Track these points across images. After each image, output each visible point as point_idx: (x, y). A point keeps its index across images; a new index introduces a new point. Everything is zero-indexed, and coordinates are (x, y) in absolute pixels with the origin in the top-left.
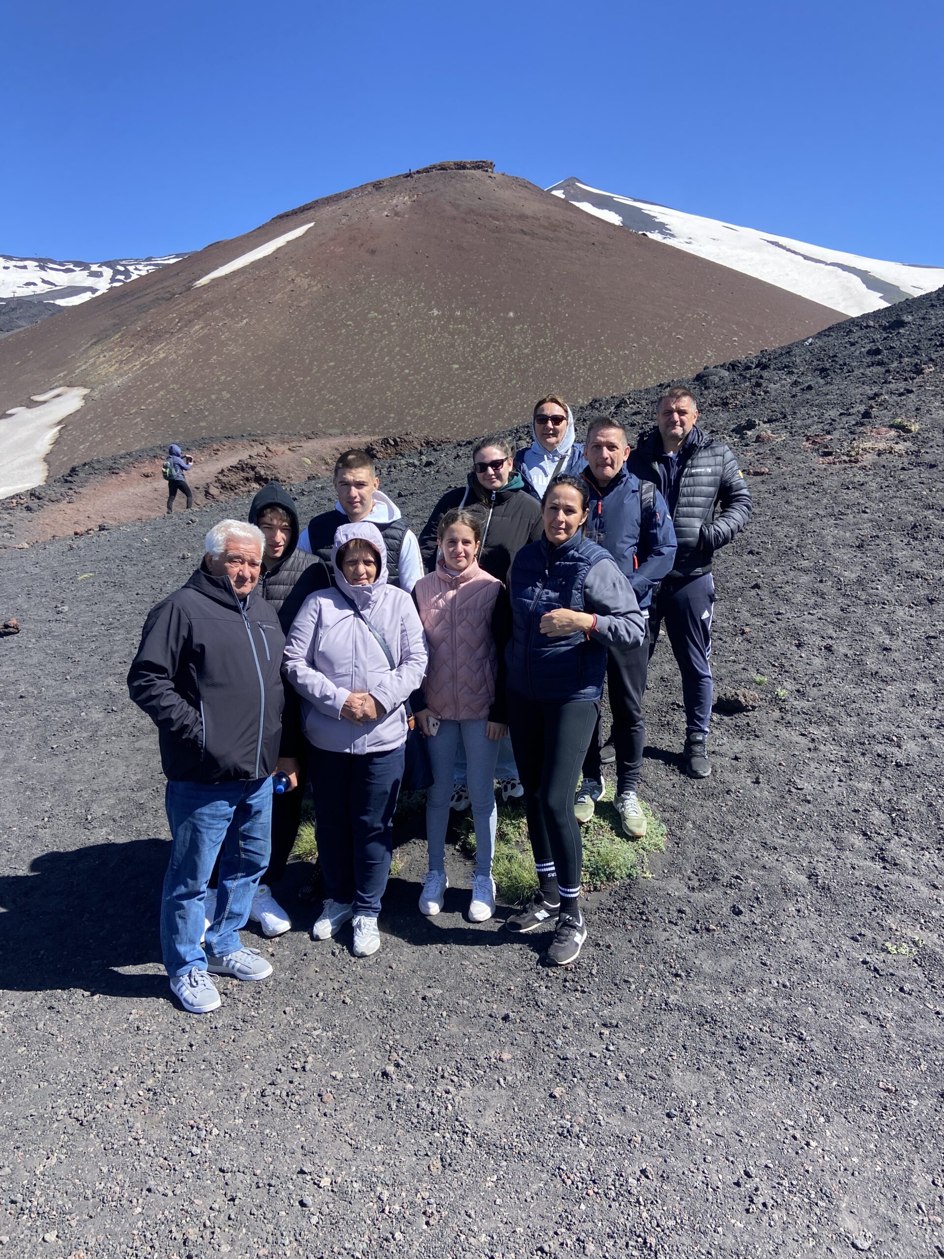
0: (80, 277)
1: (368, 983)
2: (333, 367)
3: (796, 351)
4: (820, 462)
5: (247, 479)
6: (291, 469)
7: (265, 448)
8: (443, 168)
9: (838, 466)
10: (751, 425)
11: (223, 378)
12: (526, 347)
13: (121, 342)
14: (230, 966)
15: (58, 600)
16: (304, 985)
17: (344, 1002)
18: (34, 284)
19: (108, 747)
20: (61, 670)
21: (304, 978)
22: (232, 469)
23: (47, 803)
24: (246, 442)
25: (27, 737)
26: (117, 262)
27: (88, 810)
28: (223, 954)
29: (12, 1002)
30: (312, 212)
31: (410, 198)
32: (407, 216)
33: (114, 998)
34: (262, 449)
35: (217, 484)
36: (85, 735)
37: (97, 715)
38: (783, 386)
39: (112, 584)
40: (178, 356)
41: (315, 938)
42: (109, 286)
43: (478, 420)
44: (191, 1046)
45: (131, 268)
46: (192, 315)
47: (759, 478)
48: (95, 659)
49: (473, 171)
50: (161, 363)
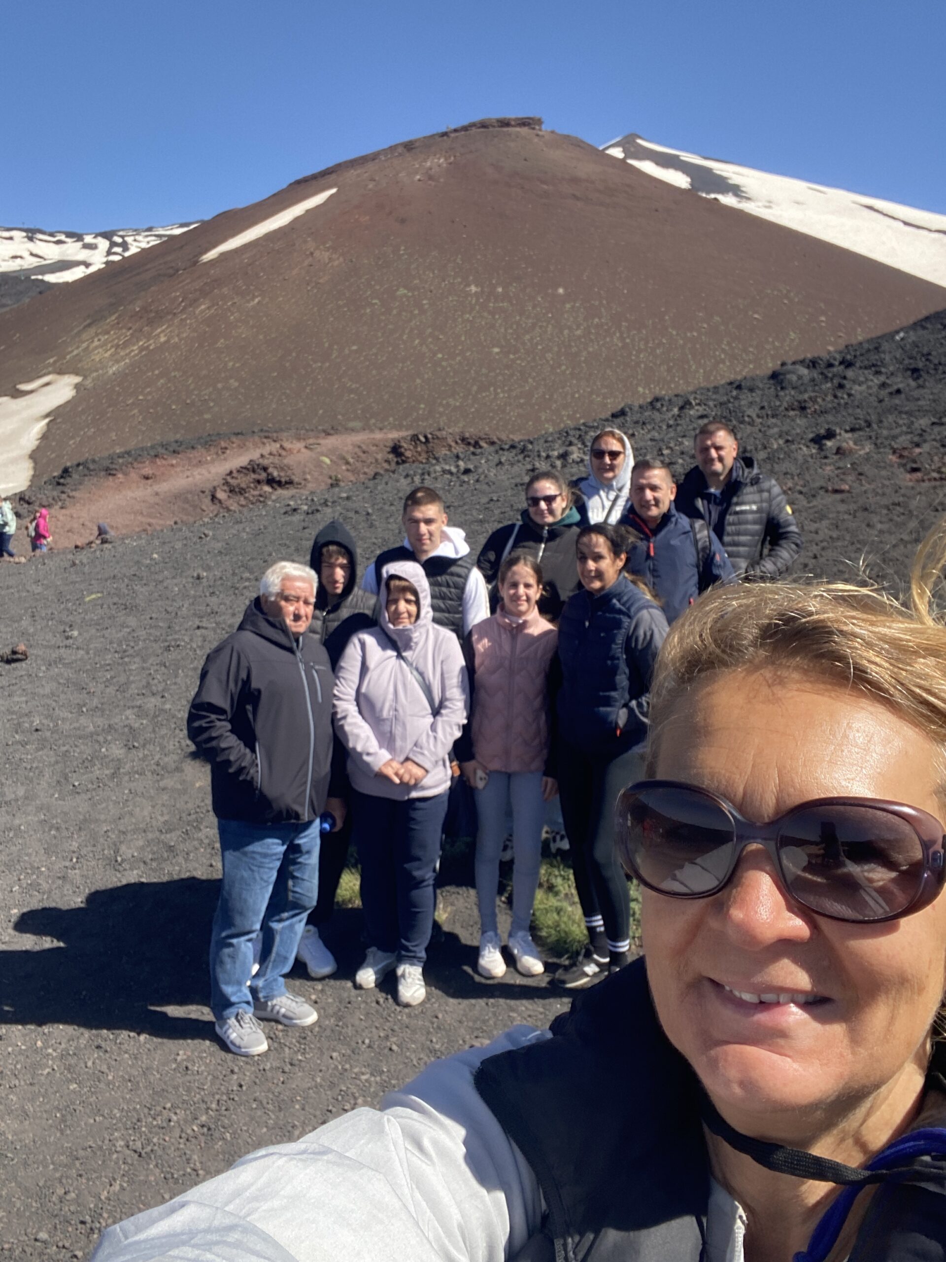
0: (72, 250)
1: (414, 1032)
2: (356, 351)
3: (886, 346)
4: (906, 479)
5: (259, 482)
6: (307, 470)
7: (278, 446)
8: (483, 125)
9: (926, 484)
10: (830, 435)
11: (231, 364)
12: (578, 328)
13: (118, 323)
14: (275, 1011)
15: (65, 623)
16: (350, 1031)
17: (391, 1049)
18: (21, 257)
19: (132, 785)
20: (76, 702)
21: (350, 1026)
22: (243, 470)
23: (74, 843)
24: (257, 438)
25: (47, 773)
26: (113, 233)
27: (117, 852)
28: (268, 998)
29: (58, 1041)
30: (334, 176)
31: (446, 159)
32: (442, 180)
33: (160, 1040)
34: (275, 447)
35: (225, 488)
36: (107, 772)
37: (117, 751)
38: (869, 387)
39: (123, 607)
40: (180, 340)
41: (358, 987)
42: (105, 260)
43: (520, 411)
44: (241, 1086)
45: (129, 240)
46: (198, 293)
47: (838, 496)
48: (111, 690)
49: (518, 129)
50: (161, 348)
